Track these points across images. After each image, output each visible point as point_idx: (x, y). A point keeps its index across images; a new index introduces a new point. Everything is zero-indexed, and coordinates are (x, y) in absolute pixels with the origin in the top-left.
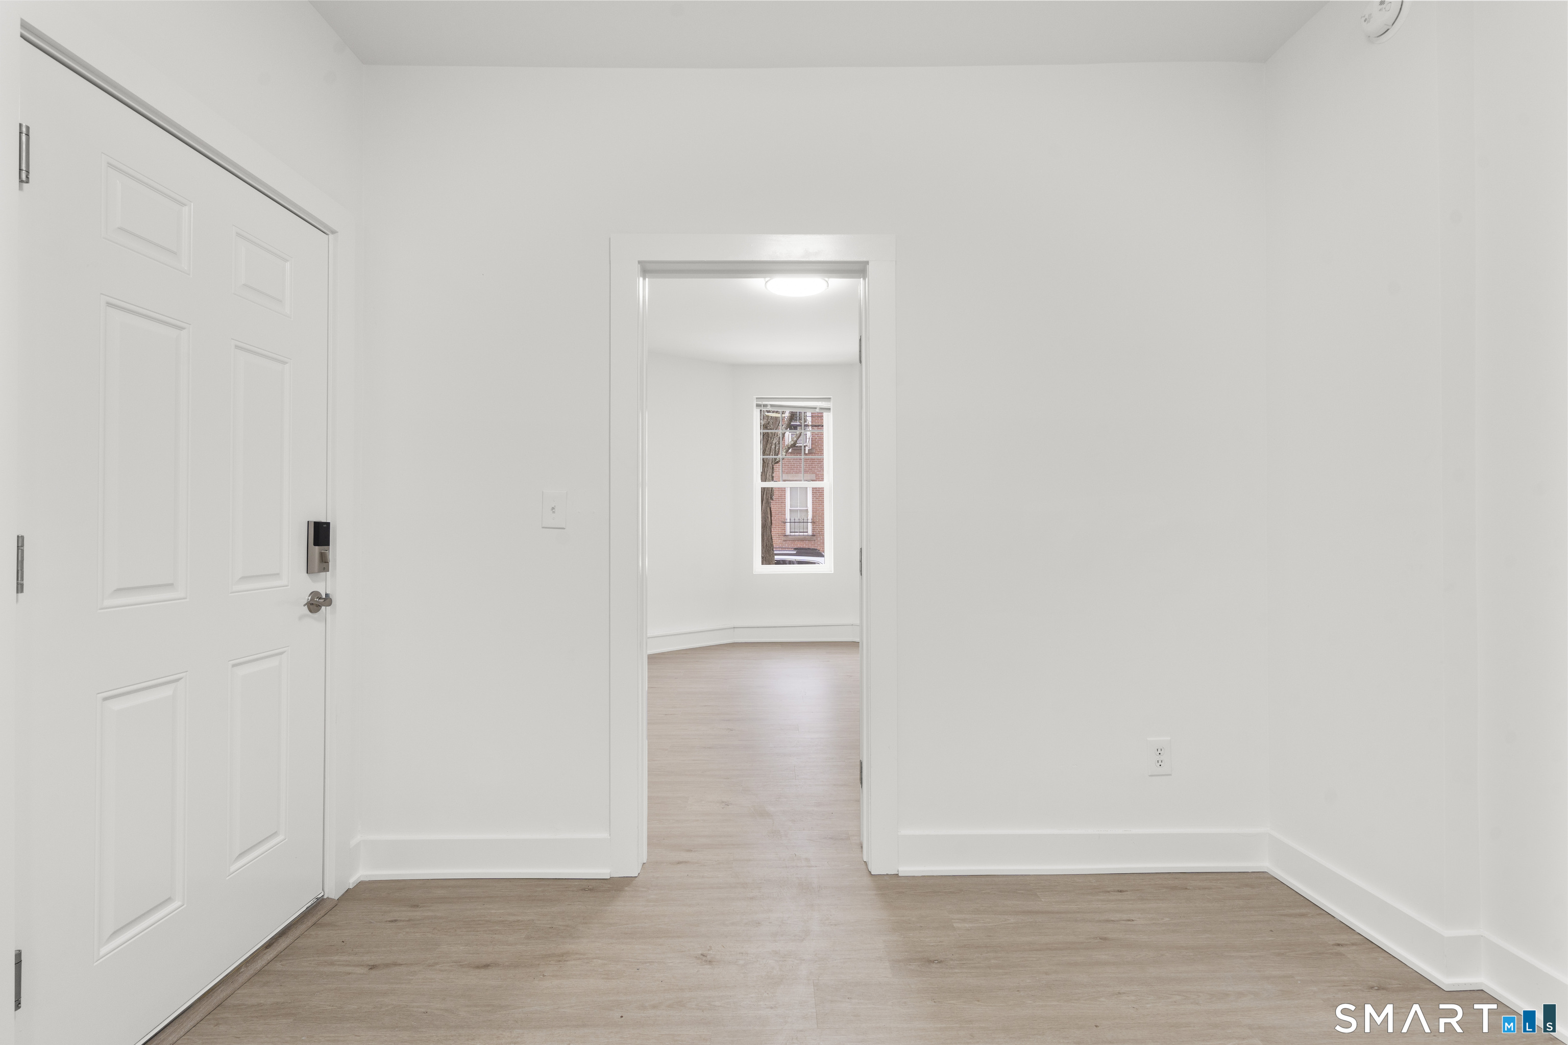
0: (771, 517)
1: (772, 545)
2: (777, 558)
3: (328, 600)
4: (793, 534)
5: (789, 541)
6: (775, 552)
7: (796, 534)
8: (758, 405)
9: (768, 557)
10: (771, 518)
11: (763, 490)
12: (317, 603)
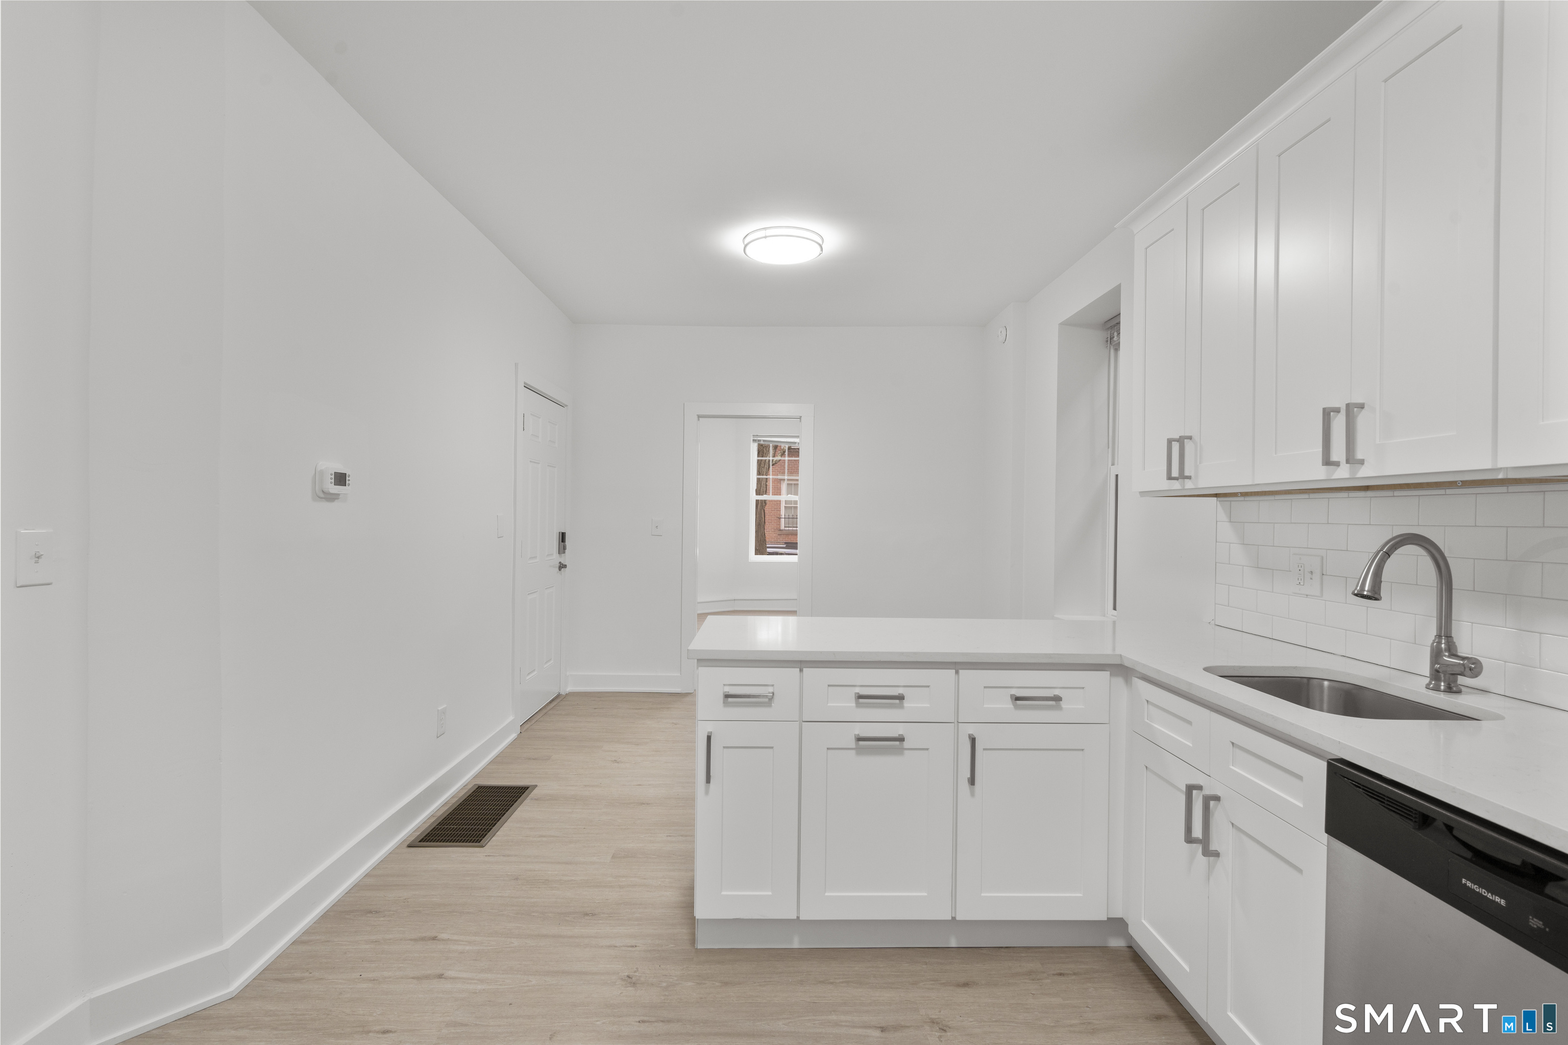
0: (765, 517)
1: (765, 540)
2: (769, 550)
3: (565, 566)
4: (788, 528)
5: (783, 535)
6: (767, 546)
7: (790, 528)
8: (754, 441)
9: (761, 549)
10: (765, 519)
11: (757, 501)
12: (562, 566)
